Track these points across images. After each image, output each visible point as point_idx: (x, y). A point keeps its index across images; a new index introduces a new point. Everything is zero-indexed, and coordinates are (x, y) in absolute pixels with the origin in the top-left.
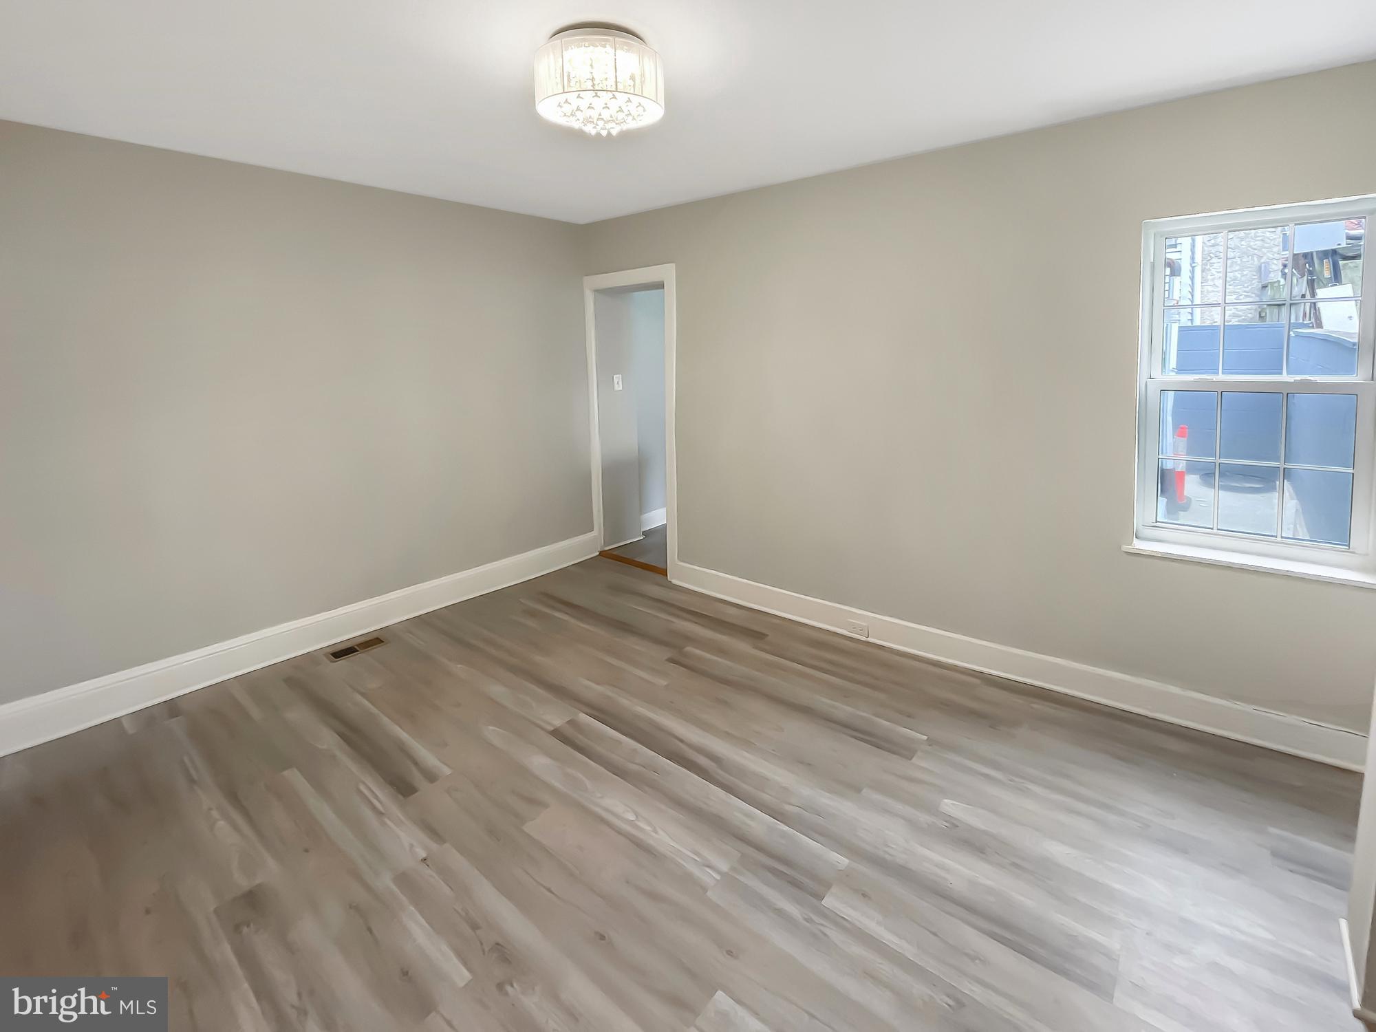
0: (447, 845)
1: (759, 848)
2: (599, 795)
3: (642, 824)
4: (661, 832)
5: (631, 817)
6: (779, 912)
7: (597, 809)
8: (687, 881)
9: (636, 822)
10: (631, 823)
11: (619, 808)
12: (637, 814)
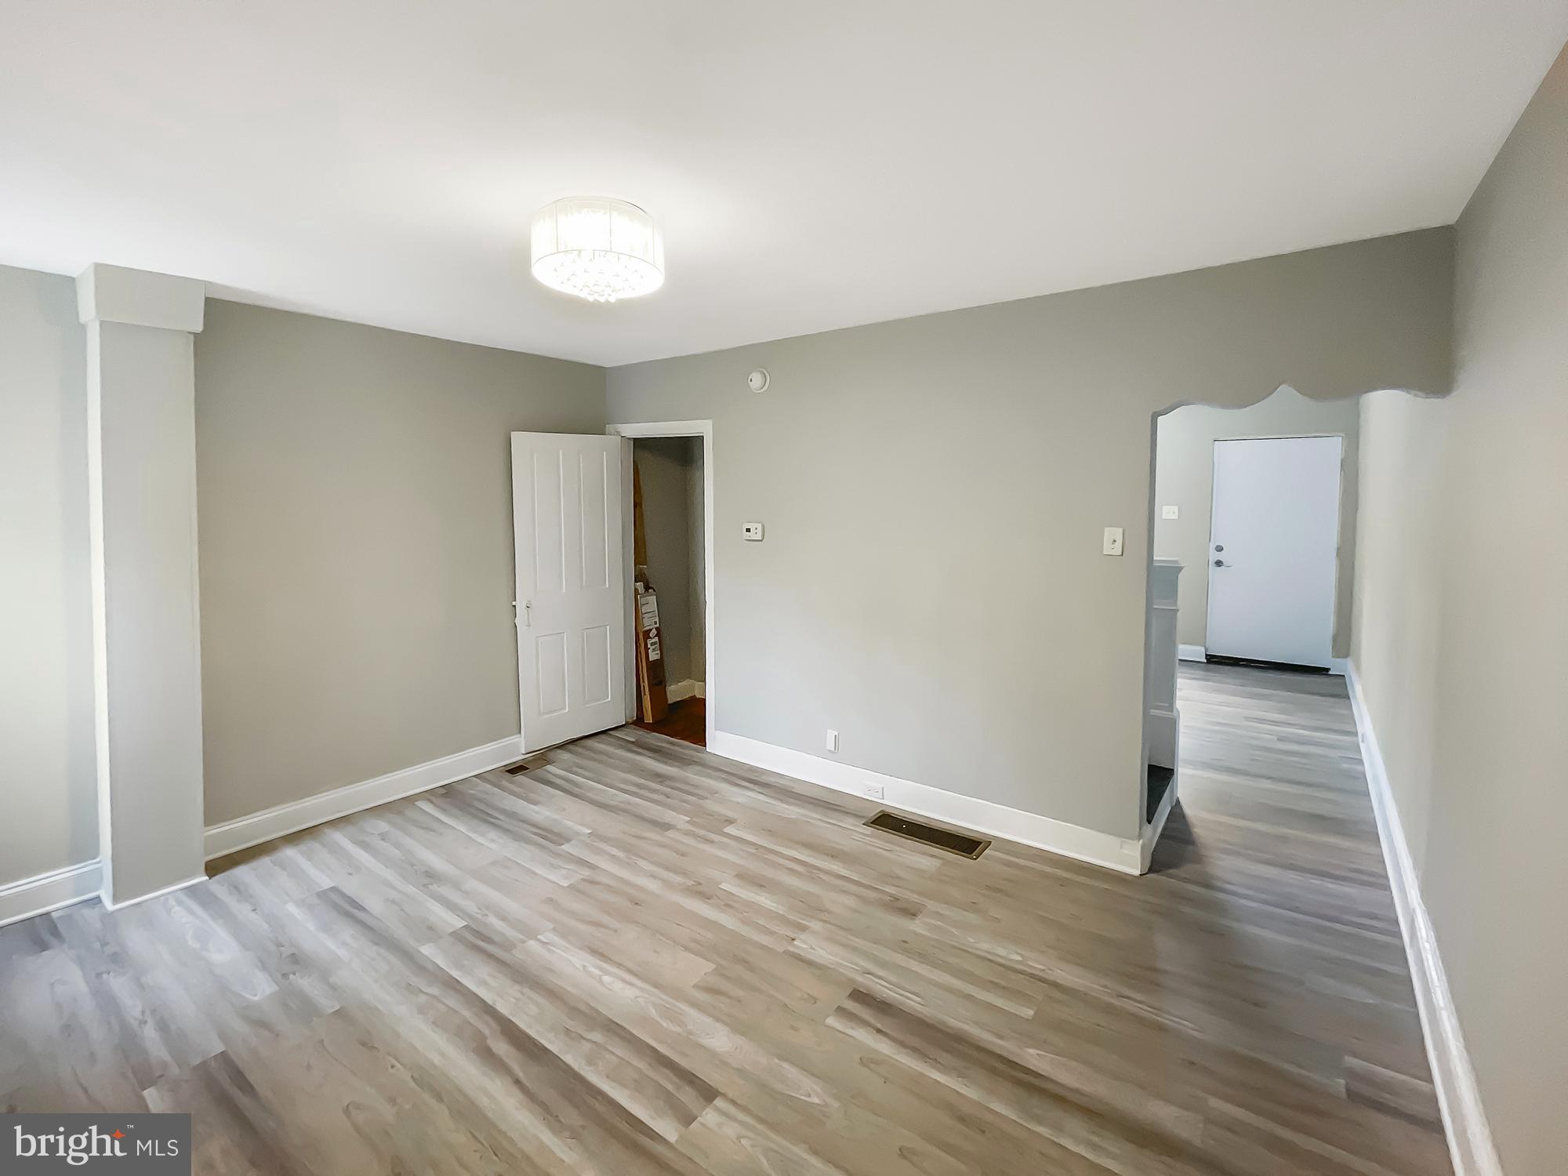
0: (782, 951)
1: (491, 956)
2: (639, 999)
3: (597, 972)
4: (578, 966)
5: (606, 979)
6: (503, 919)
7: (639, 983)
8: (565, 933)
9: (600, 973)
10: (607, 973)
11: (618, 986)
12: (601, 982)
